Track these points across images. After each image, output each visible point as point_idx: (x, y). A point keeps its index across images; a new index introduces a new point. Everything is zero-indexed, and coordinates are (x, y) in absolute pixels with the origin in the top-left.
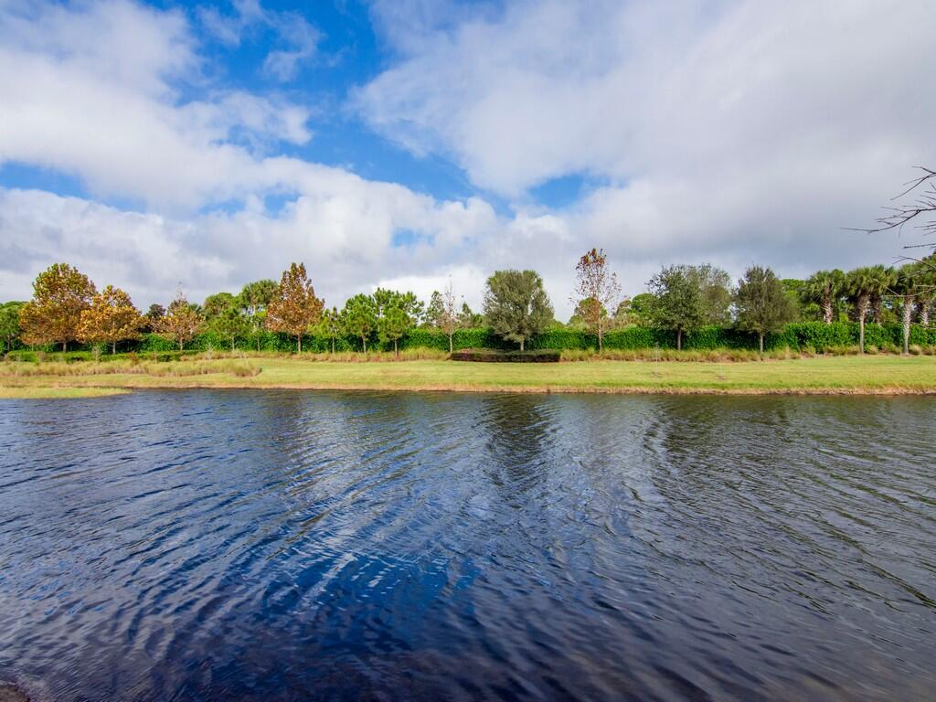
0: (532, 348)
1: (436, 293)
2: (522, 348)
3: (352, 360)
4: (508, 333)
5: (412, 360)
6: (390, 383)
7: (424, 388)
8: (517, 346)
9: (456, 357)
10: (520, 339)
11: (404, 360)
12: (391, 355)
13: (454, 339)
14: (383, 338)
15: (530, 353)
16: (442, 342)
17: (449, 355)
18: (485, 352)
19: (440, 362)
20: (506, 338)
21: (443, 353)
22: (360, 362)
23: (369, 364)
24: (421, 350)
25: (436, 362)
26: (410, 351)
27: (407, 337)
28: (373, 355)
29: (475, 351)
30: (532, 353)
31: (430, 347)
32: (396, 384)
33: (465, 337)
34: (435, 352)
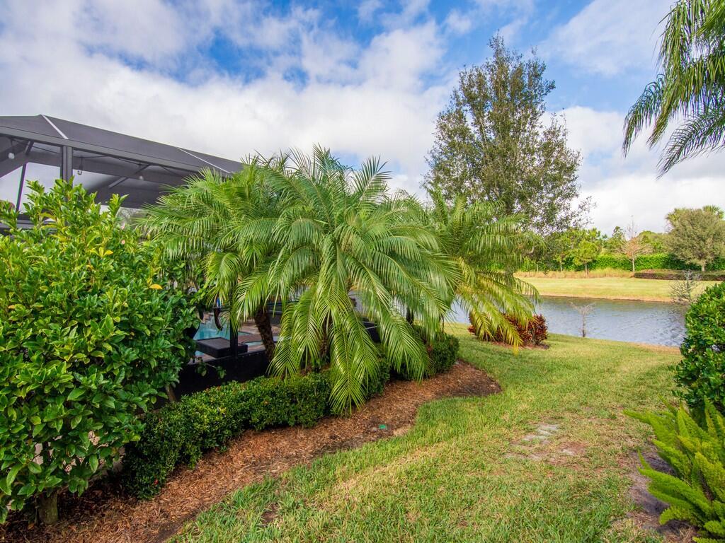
0: (714, 269)
1: (617, 228)
2: (703, 269)
3: (554, 276)
4: (689, 259)
5: (600, 277)
6: (590, 294)
7: (617, 297)
8: (699, 268)
9: (638, 276)
10: (702, 263)
11: (594, 277)
12: (583, 273)
13: (635, 262)
14: (577, 262)
15: (711, 273)
16: (626, 265)
17: (632, 274)
18: (666, 272)
19: (624, 279)
20: (688, 262)
21: (626, 273)
22: (559, 278)
23: (566, 279)
24: (607, 270)
25: (621, 279)
26: (598, 271)
27: (594, 261)
28: (568, 273)
29: (655, 271)
30: (714, 273)
31: (614, 268)
32: (595, 294)
33: (646, 260)
34: (619, 271)
